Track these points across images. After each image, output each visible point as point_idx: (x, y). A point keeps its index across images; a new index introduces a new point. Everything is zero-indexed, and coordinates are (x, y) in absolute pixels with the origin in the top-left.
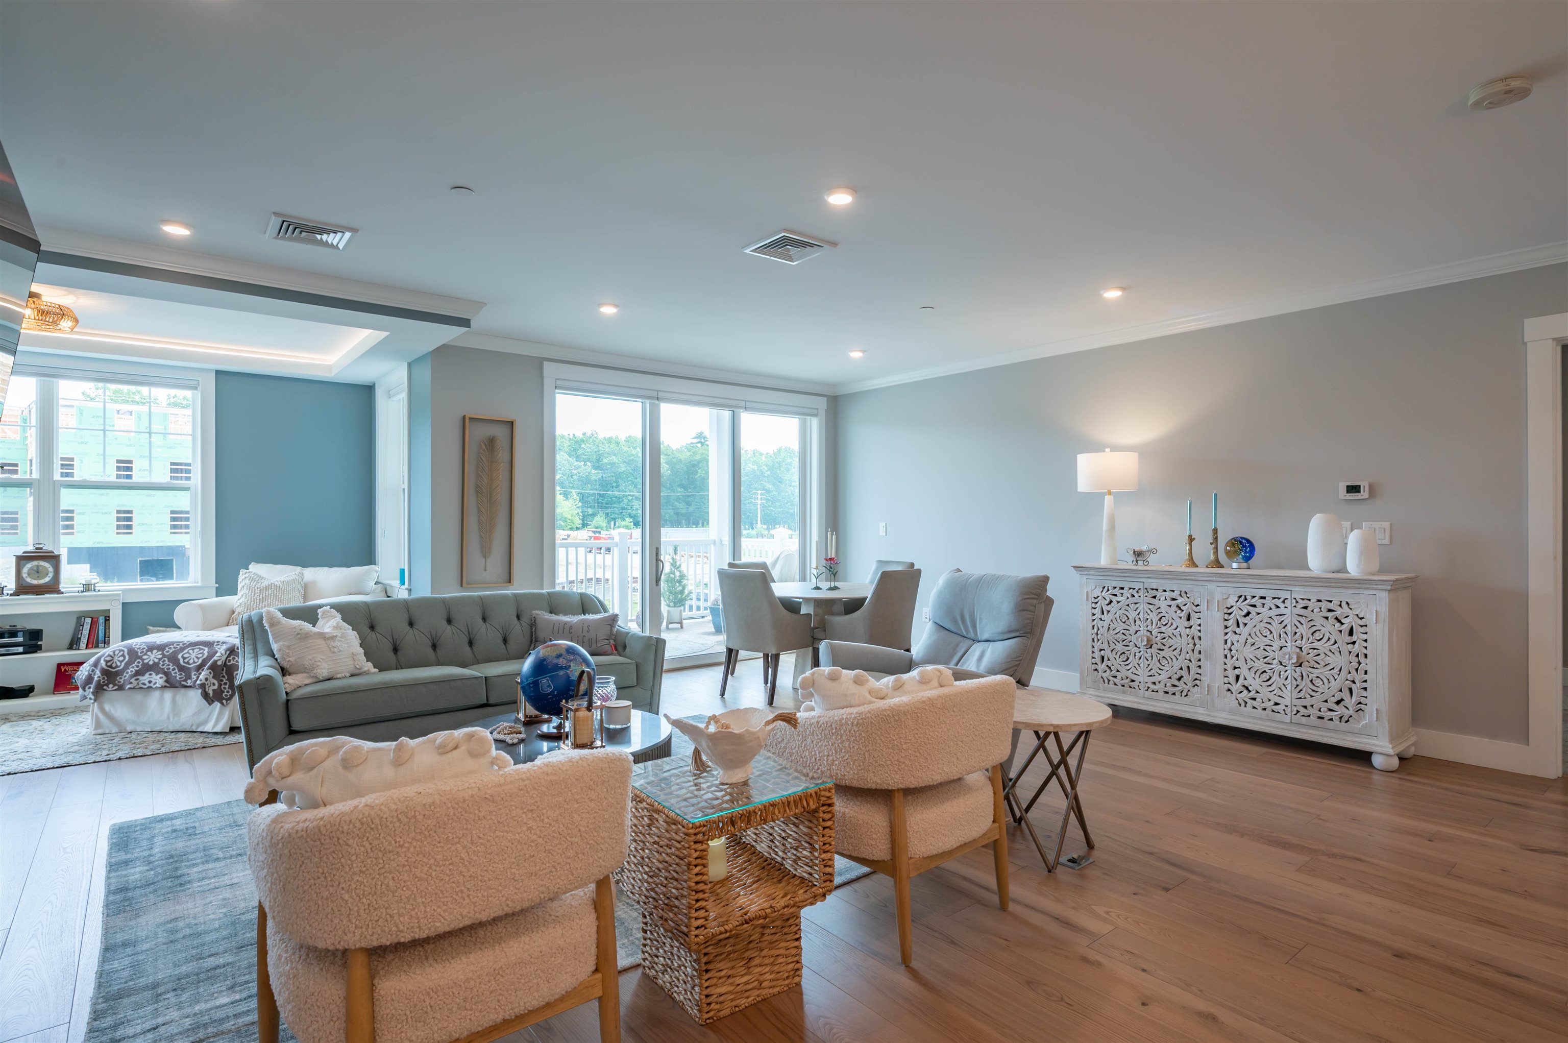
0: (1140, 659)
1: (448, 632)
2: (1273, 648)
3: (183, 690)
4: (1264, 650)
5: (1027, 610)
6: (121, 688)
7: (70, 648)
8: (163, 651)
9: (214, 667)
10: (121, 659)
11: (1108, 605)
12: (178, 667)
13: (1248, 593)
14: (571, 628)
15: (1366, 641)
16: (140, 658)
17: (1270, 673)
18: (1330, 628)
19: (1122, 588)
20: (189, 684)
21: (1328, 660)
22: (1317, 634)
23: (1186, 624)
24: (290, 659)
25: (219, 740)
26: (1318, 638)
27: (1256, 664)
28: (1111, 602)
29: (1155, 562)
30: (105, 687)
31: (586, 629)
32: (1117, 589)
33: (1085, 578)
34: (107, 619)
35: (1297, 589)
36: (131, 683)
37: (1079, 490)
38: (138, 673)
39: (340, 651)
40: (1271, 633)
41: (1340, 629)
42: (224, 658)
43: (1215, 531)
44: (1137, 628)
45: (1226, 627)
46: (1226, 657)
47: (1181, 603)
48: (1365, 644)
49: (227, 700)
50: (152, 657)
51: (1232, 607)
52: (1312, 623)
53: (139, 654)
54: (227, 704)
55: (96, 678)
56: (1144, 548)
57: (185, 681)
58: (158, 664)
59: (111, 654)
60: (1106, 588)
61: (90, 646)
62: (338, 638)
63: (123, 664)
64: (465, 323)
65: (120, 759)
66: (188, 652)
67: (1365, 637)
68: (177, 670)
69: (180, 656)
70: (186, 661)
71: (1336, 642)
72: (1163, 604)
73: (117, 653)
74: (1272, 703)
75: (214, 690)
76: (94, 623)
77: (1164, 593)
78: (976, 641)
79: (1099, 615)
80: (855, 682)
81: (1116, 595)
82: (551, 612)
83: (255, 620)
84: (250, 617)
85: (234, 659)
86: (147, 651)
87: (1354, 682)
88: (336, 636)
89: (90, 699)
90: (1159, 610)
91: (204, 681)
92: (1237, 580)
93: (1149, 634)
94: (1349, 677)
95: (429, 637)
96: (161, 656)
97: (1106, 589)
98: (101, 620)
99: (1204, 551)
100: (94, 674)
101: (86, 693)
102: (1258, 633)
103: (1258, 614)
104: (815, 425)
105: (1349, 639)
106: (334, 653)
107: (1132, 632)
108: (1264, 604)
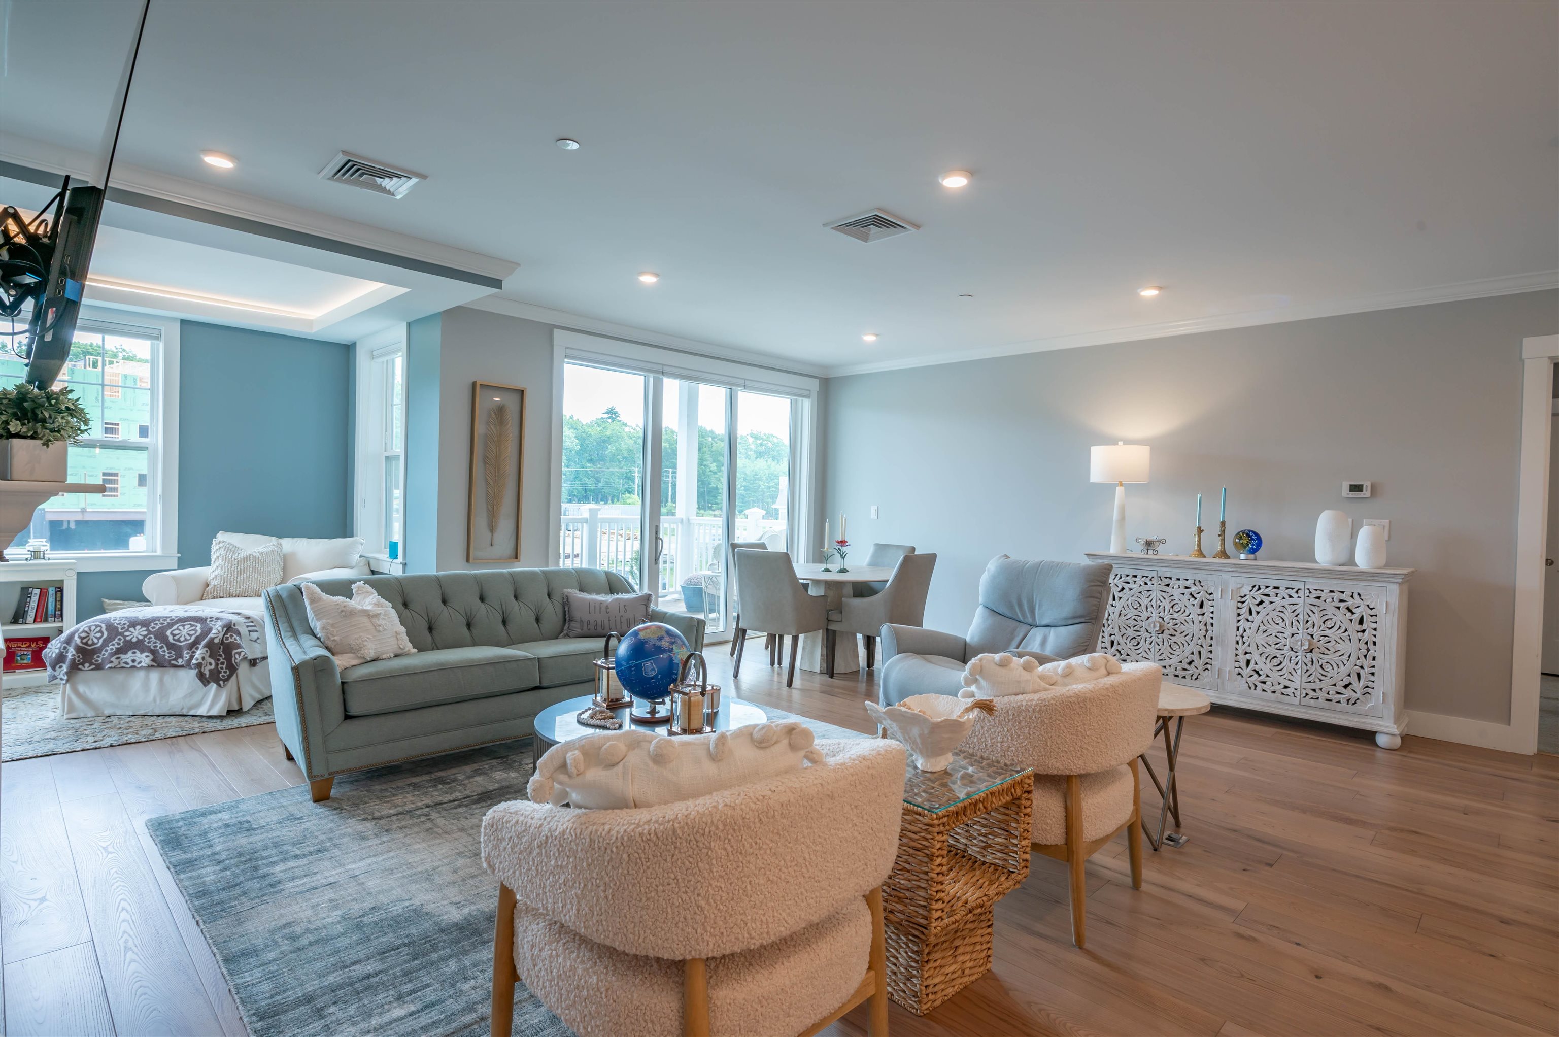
0: (1151, 643)
1: (481, 610)
2: (1285, 635)
3: (172, 670)
4: (1276, 636)
5: (1093, 597)
6: (99, 667)
7: (17, 621)
8: (147, 627)
9: (210, 645)
10: (99, 635)
11: (1120, 592)
12: (166, 644)
13: (1262, 583)
14: (607, 607)
15: (1375, 629)
16: (121, 634)
17: (1281, 658)
18: (1341, 617)
19: (1135, 576)
20: (180, 664)
21: (1338, 647)
22: (1328, 622)
23: (1199, 611)
24: (335, 638)
25: (217, 725)
26: (1330, 627)
27: (1267, 650)
28: (1123, 589)
29: (1165, 552)
30: (80, 667)
31: (622, 609)
32: (1131, 576)
34: (60, 590)
35: (1310, 580)
36: (112, 662)
37: (1092, 480)
38: (120, 651)
39: (385, 630)
40: (1284, 620)
41: (1351, 618)
42: (221, 636)
43: (1223, 524)
44: (1149, 614)
45: (1239, 615)
46: (1237, 643)
47: (1195, 591)
48: (1374, 633)
49: (225, 681)
50: (136, 633)
51: (1245, 596)
52: (1324, 613)
53: (120, 631)
54: (225, 685)
55: (69, 656)
56: (1154, 538)
57: (176, 660)
58: (143, 641)
59: (87, 629)
61: (39, 620)
62: (382, 616)
63: (101, 641)
64: (496, 283)
65: (111, 746)
66: (178, 629)
67: (1374, 626)
68: (165, 648)
69: (168, 633)
70: (176, 638)
71: (1346, 630)
72: (1176, 593)
73: (93, 628)
74: (1282, 686)
75: (210, 670)
76: (43, 595)
77: (1178, 581)
78: (1035, 626)
79: (1109, 602)
80: (1024, 668)
81: (1128, 583)
82: (581, 590)
83: (284, 595)
84: (277, 592)
85: (232, 636)
86: (129, 627)
87: (1362, 667)
88: (380, 614)
89: (62, 679)
90: (1172, 598)
91: (200, 660)
92: (1252, 571)
93: (1161, 620)
94: (1358, 662)
95: (464, 615)
96: (145, 633)
97: (1118, 576)
98: (51, 591)
99: (1211, 542)
100: (67, 652)
101: (56, 673)
102: (1270, 621)
103: (1271, 603)
104: (807, 407)
105: (1359, 628)
106: (379, 631)
107: (1143, 618)
108: (1277, 594)
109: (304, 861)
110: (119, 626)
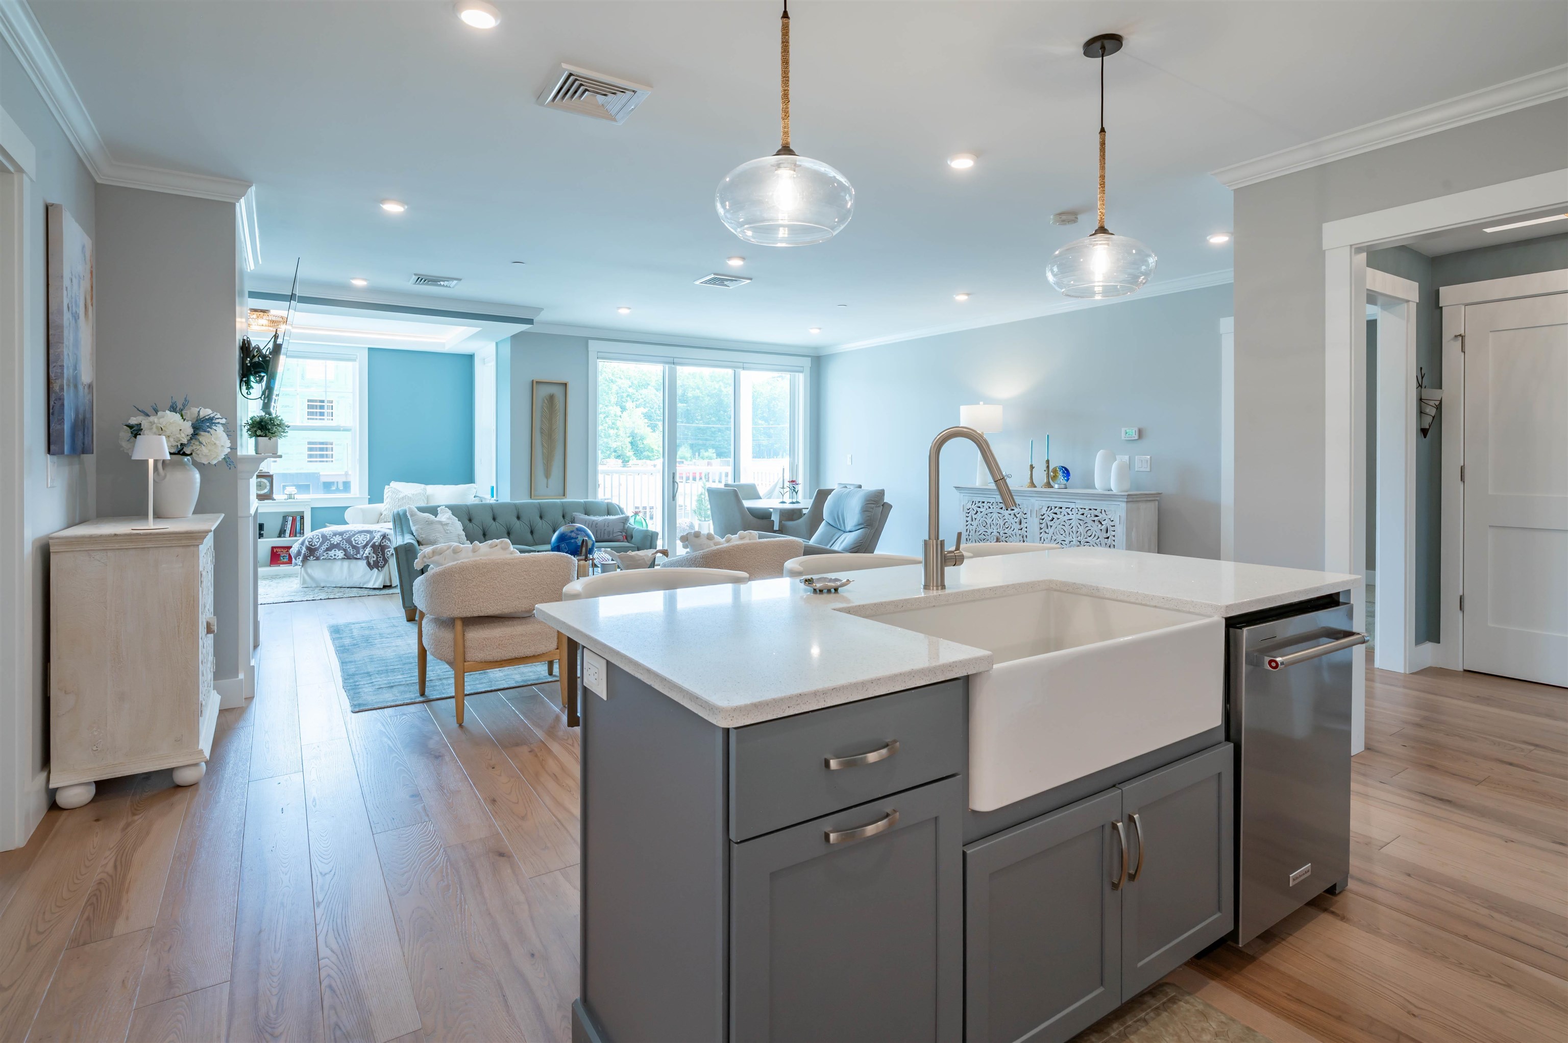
1: (517, 524)
2: (1066, 543)
3: (354, 561)
4: (1061, 544)
5: (869, 511)
6: (318, 559)
7: (280, 536)
8: (342, 536)
9: (373, 546)
10: (318, 540)
11: (975, 514)
12: (351, 546)
13: (1053, 504)
14: (597, 524)
15: (1114, 536)
16: (329, 540)
18: (1095, 527)
19: (984, 502)
20: (358, 557)
22: (1089, 532)
23: (1019, 527)
24: (423, 536)
25: (377, 592)
26: (1089, 535)
28: (977, 512)
30: (308, 558)
31: (606, 524)
32: (980, 503)
33: (962, 495)
34: (302, 518)
35: (1079, 501)
36: (324, 555)
38: (328, 549)
39: (451, 532)
40: (1065, 532)
41: (1101, 528)
42: (379, 541)
43: (1048, 461)
44: (991, 530)
45: (1041, 529)
47: (1016, 512)
48: (1114, 538)
49: (382, 567)
50: (336, 540)
51: (1044, 514)
52: (1086, 525)
53: (328, 538)
54: (382, 570)
55: (303, 552)
57: (356, 555)
58: (340, 544)
59: (312, 537)
60: (974, 502)
61: (292, 535)
62: (450, 525)
63: (319, 543)
64: (529, 322)
65: (321, 599)
66: (357, 537)
67: (1114, 533)
68: (351, 548)
69: (352, 539)
70: (356, 542)
71: (1099, 538)
72: (1006, 513)
73: (315, 536)
75: (373, 561)
76: (294, 520)
78: (845, 532)
79: (970, 521)
81: (979, 507)
82: (585, 514)
83: (401, 513)
84: (398, 512)
85: (385, 541)
86: (333, 536)
88: (449, 523)
89: (299, 565)
90: (1004, 518)
91: (368, 555)
92: (1044, 496)
93: (998, 534)
95: (506, 528)
96: (341, 539)
98: (298, 518)
99: (1040, 476)
100: (302, 550)
101: (297, 562)
102: (1058, 532)
103: (1058, 519)
104: (801, 379)
105: (1105, 535)
106: (447, 533)
107: (989, 533)
108: (1061, 512)
109: (390, 639)
110: (328, 536)
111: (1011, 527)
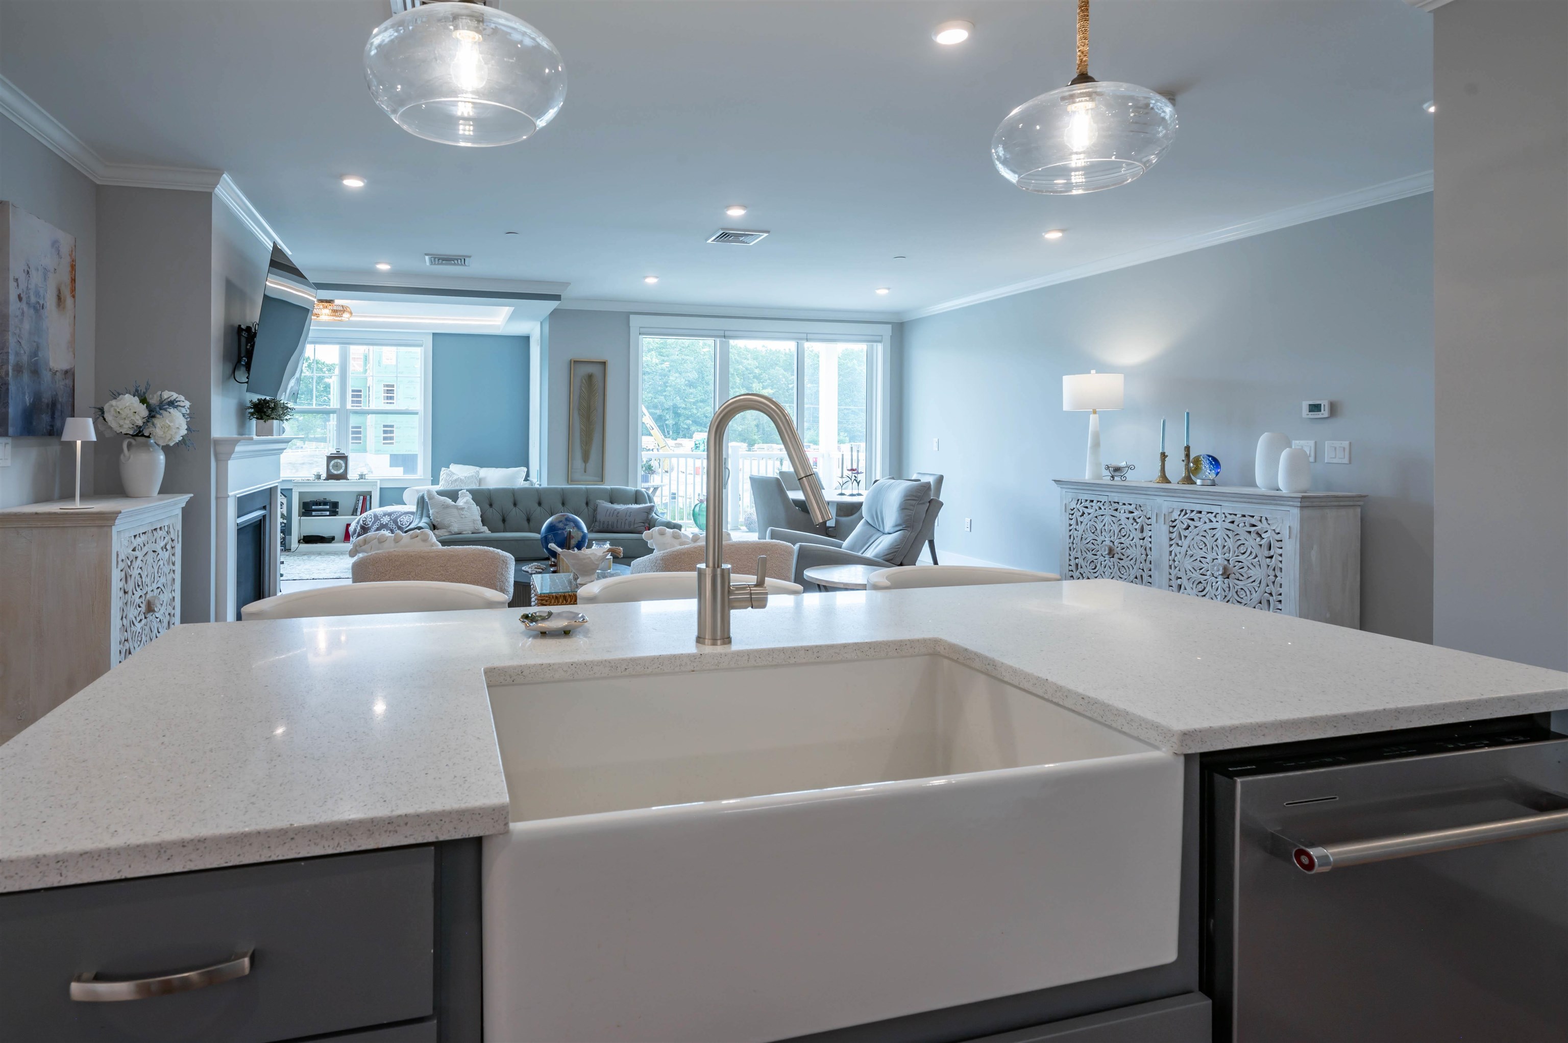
0: (1105, 567)
1: (538, 511)
2: (1207, 560)
4: (1200, 561)
7: (353, 515)
10: (370, 520)
11: (1081, 516)
12: (397, 526)
13: (1188, 507)
14: (618, 513)
15: (1281, 555)
16: (379, 520)
17: (1204, 583)
18: (1252, 542)
19: (1093, 501)
21: (1250, 573)
22: (1242, 547)
23: (1140, 535)
24: (438, 520)
26: (1243, 552)
27: (1194, 575)
28: (1083, 513)
32: (1088, 501)
33: (1064, 490)
34: (372, 495)
35: (1227, 504)
37: (1064, 409)
38: (378, 529)
40: (1206, 545)
41: (1261, 543)
43: (1187, 449)
44: (1103, 538)
45: (1171, 539)
46: (1170, 567)
47: (1137, 516)
48: (1280, 559)
50: (385, 519)
51: (1176, 520)
52: (1238, 537)
55: (358, 531)
56: (1123, 464)
59: (366, 516)
60: (1080, 500)
62: (467, 510)
63: (370, 524)
64: (558, 297)
66: (403, 518)
67: (1280, 551)
68: (397, 529)
69: (398, 520)
70: (401, 523)
71: (1256, 556)
72: (1123, 516)
73: (368, 516)
77: (1124, 506)
78: (884, 534)
79: (1074, 526)
81: (1087, 507)
82: (610, 501)
86: (383, 516)
87: (1270, 594)
88: (465, 508)
90: (1120, 522)
92: (1179, 495)
93: (1111, 544)
94: (1267, 589)
95: (525, 513)
96: (389, 519)
97: (1080, 502)
98: (368, 498)
100: (357, 528)
102: (1195, 545)
103: (1196, 527)
105: (1267, 553)
107: (1099, 542)
108: (1200, 518)
110: (379, 516)
111: (1129, 536)
